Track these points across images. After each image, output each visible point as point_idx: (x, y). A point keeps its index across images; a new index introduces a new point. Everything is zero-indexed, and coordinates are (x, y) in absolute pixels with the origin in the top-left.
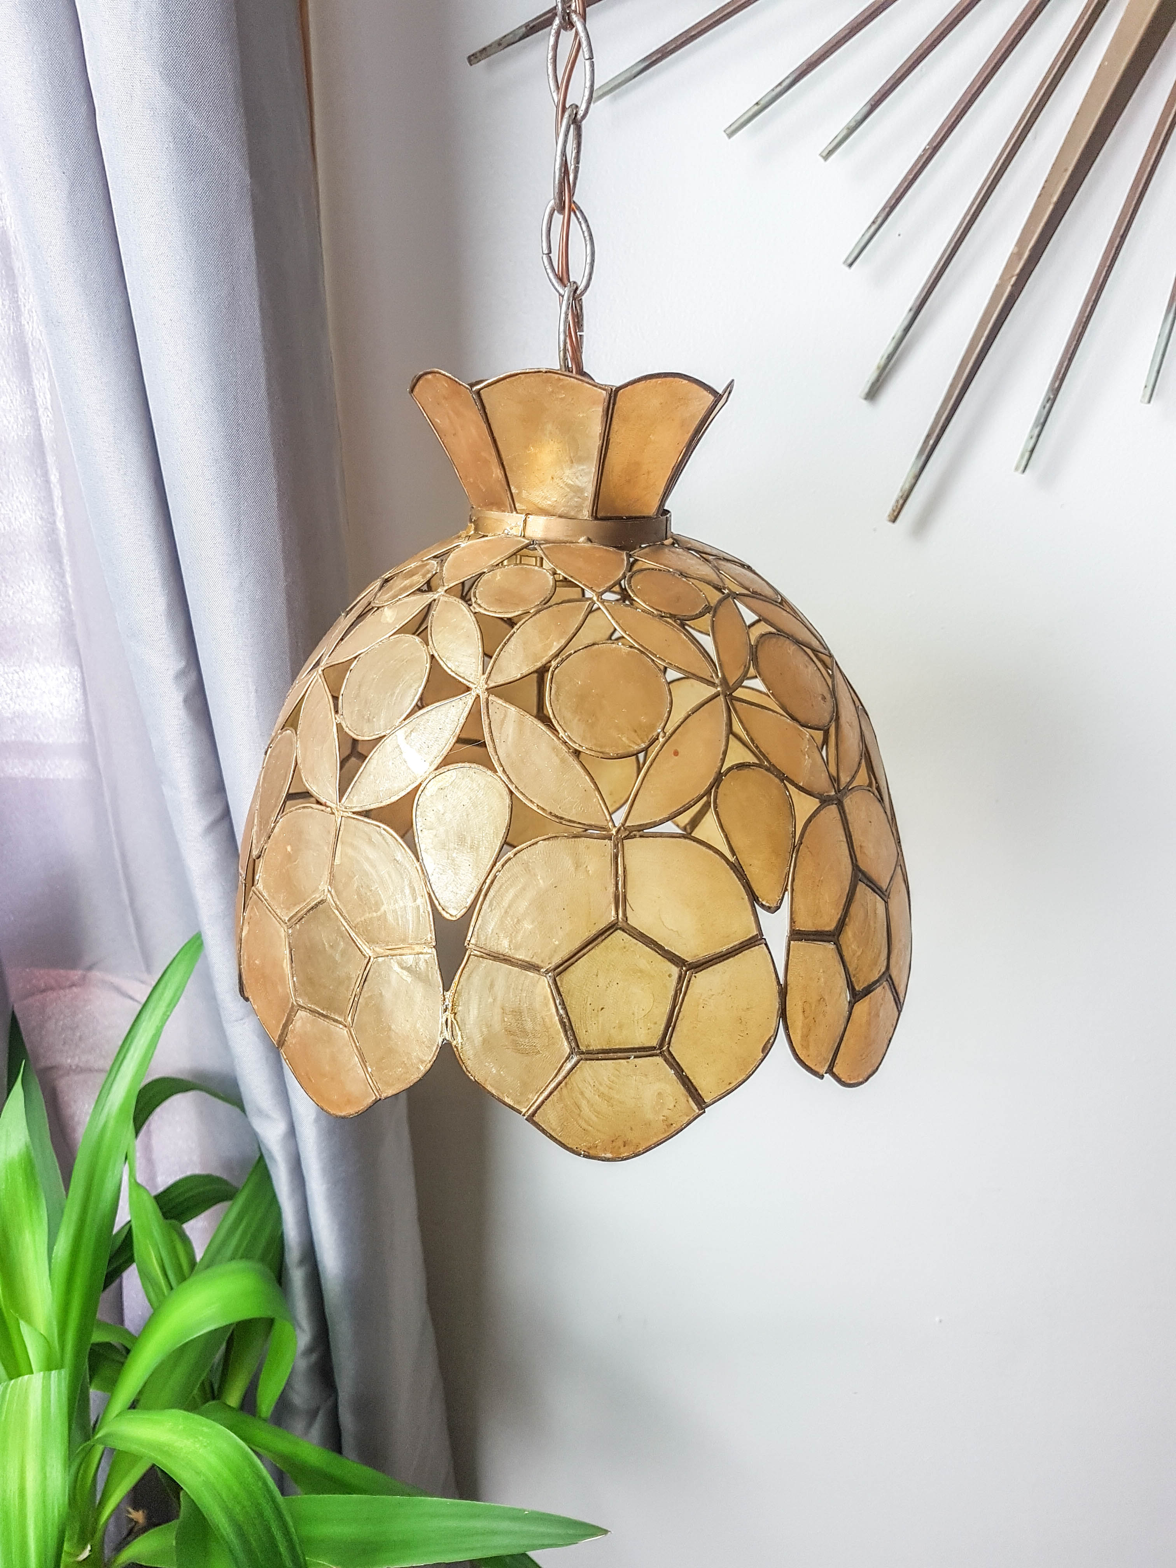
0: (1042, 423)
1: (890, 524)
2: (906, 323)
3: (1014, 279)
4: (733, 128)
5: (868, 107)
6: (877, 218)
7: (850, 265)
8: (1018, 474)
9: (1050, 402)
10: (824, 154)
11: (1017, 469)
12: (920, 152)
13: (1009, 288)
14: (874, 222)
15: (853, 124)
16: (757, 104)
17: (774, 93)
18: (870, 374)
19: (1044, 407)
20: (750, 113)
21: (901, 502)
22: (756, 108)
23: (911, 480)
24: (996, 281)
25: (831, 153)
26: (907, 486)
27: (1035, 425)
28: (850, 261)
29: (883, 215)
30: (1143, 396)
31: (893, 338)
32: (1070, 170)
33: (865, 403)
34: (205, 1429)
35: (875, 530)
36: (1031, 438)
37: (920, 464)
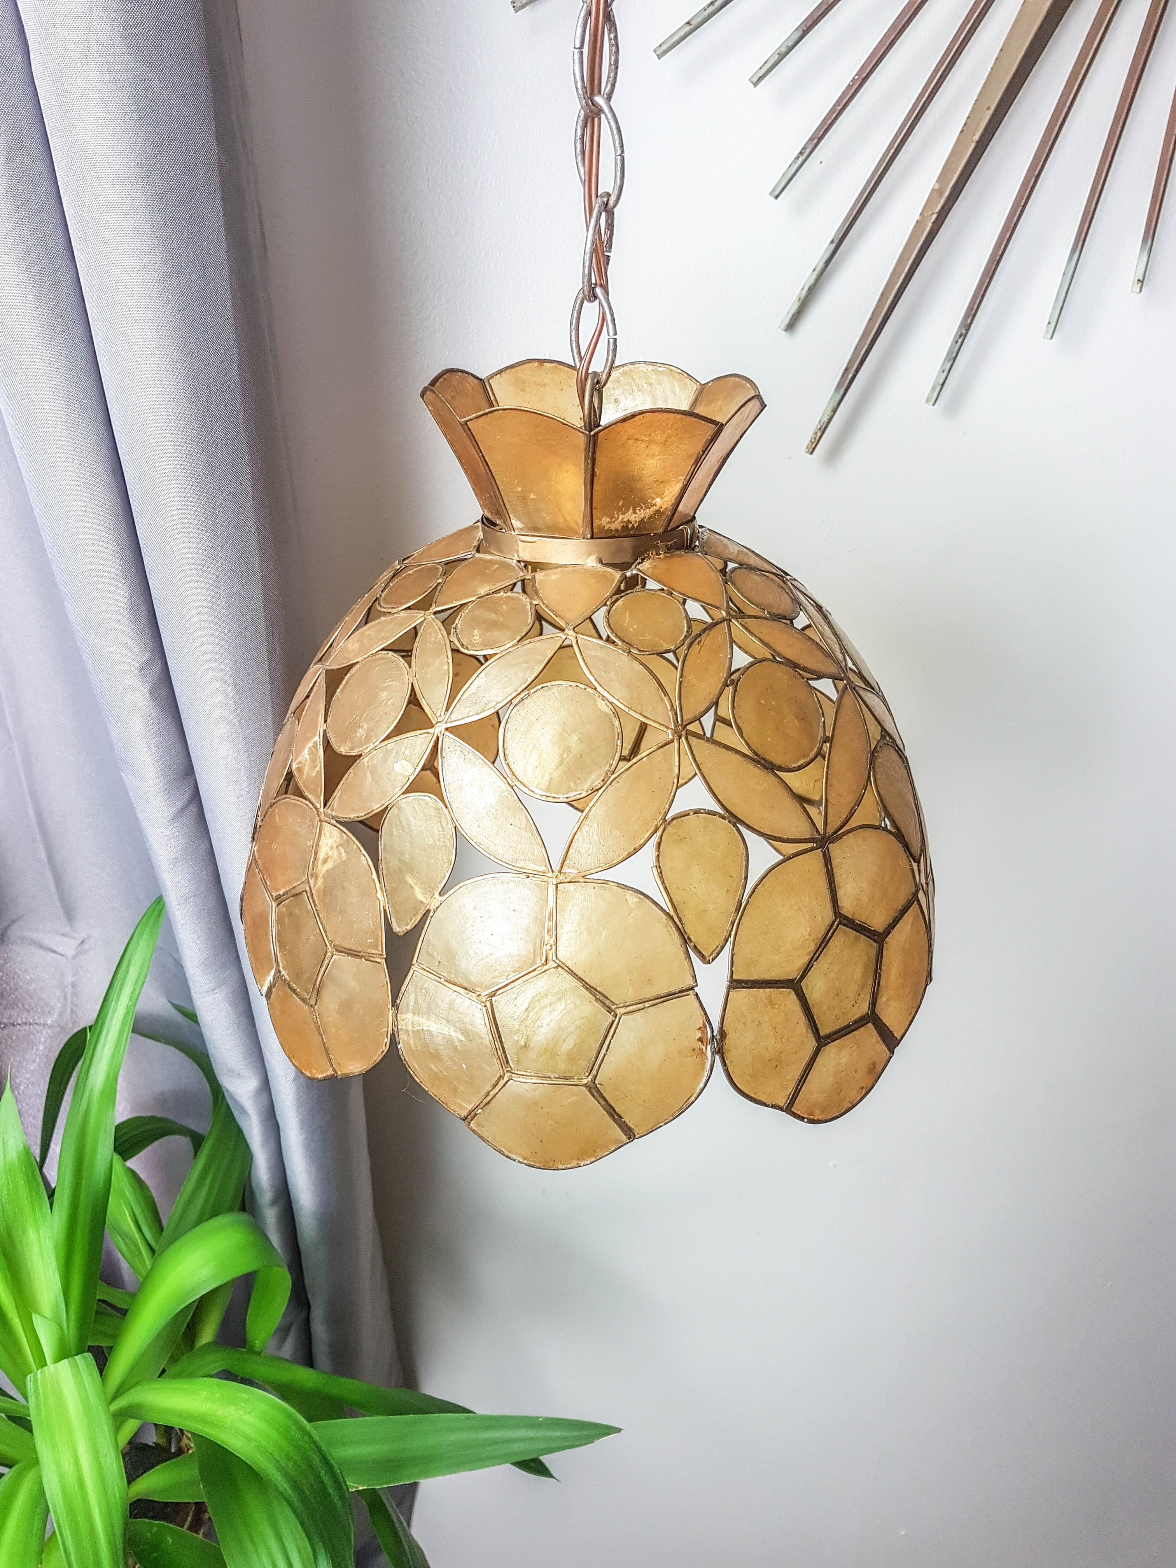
0: (953, 357)
1: (808, 455)
2: (828, 255)
3: (935, 216)
4: (664, 48)
5: (800, 33)
6: (804, 148)
7: (777, 197)
8: (929, 406)
9: (962, 337)
10: (755, 80)
11: (927, 401)
12: (848, 81)
13: (930, 225)
14: (801, 153)
15: (783, 50)
16: (688, 23)
17: (706, 13)
18: (791, 306)
19: (957, 342)
20: (682, 33)
21: (819, 434)
22: (688, 28)
23: (829, 413)
24: (917, 217)
25: (761, 79)
26: (826, 419)
27: (947, 359)
28: (777, 192)
29: (811, 146)
30: (1047, 332)
31: (814, 270)
32: (993, 108)
33: (783, 333)
34: (244, 1395)
35: (790, 458)
36: (943, 371)
37: (838, 397)
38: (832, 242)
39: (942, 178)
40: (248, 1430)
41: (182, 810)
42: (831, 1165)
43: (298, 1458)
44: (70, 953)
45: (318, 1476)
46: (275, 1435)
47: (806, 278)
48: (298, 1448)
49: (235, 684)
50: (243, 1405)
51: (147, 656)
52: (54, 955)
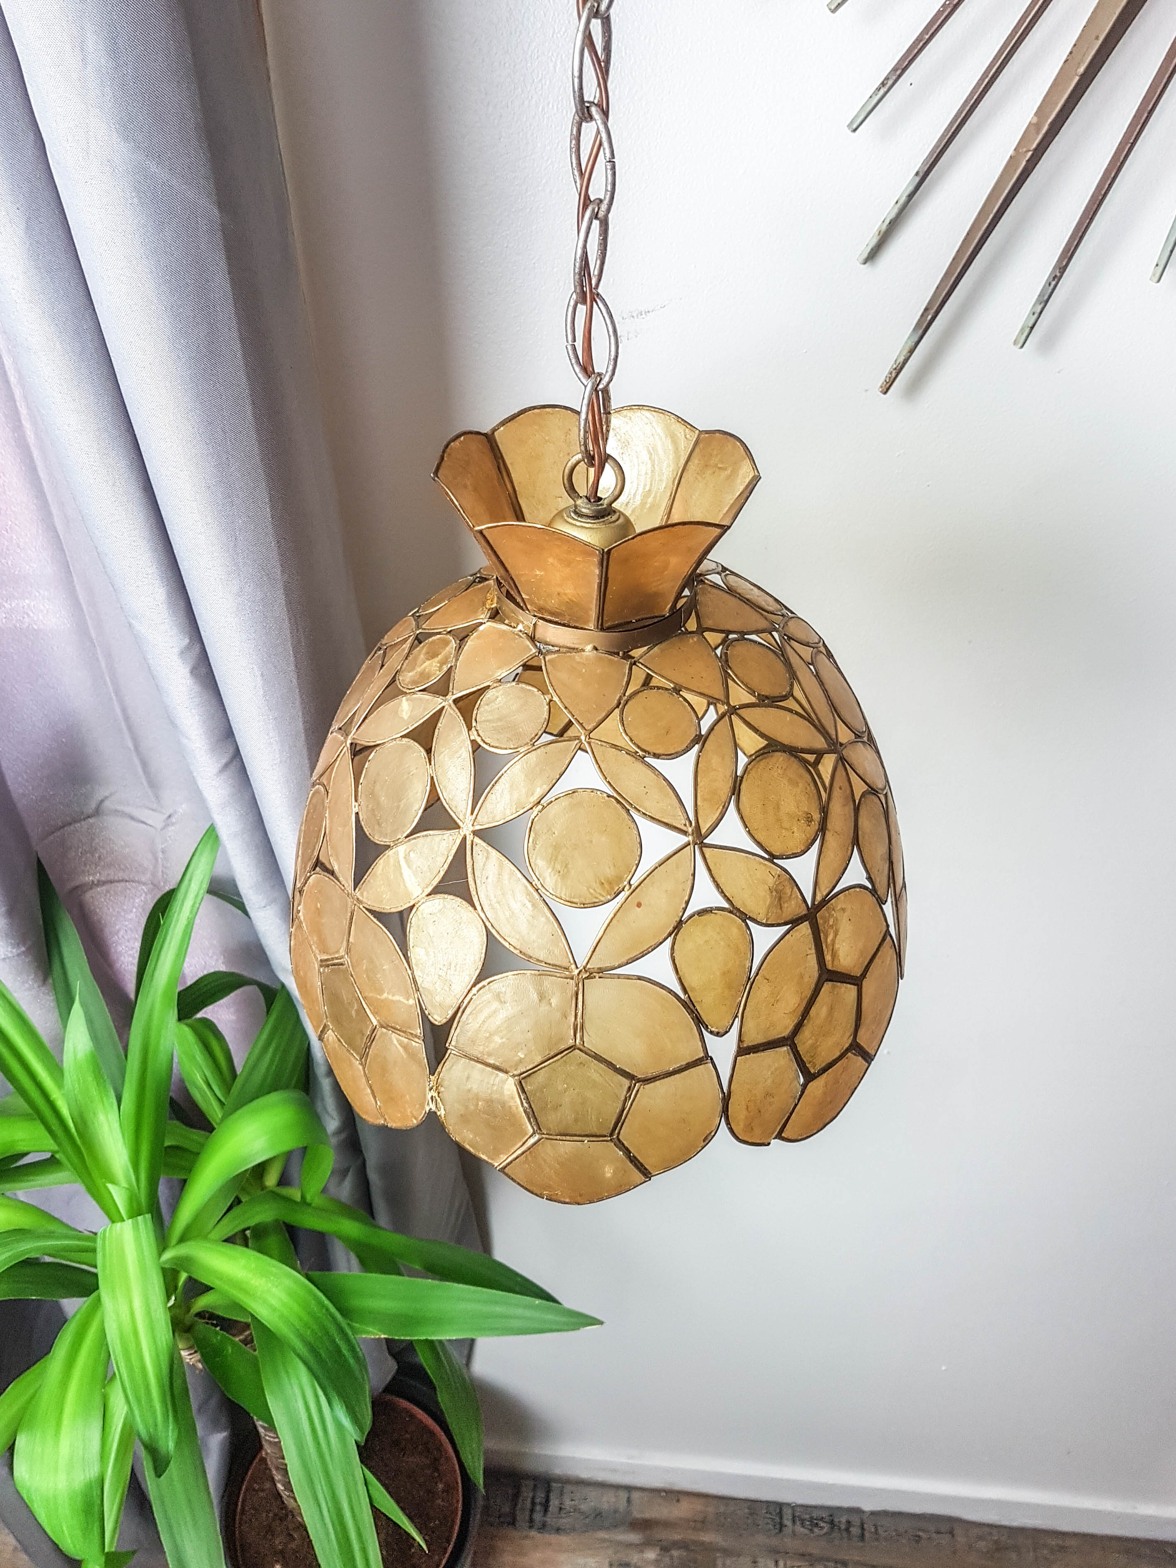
3: (1030, 153)
7: (855, 129)
13: (1024, 163)
24: (1011, 152)
28: (854, 124)
31: (896, 203)
33: (862, 265)
38: (914, 174)
39: (1040, 111)
41: (226, 766)
44: (159, 825)
47: (887, 211)
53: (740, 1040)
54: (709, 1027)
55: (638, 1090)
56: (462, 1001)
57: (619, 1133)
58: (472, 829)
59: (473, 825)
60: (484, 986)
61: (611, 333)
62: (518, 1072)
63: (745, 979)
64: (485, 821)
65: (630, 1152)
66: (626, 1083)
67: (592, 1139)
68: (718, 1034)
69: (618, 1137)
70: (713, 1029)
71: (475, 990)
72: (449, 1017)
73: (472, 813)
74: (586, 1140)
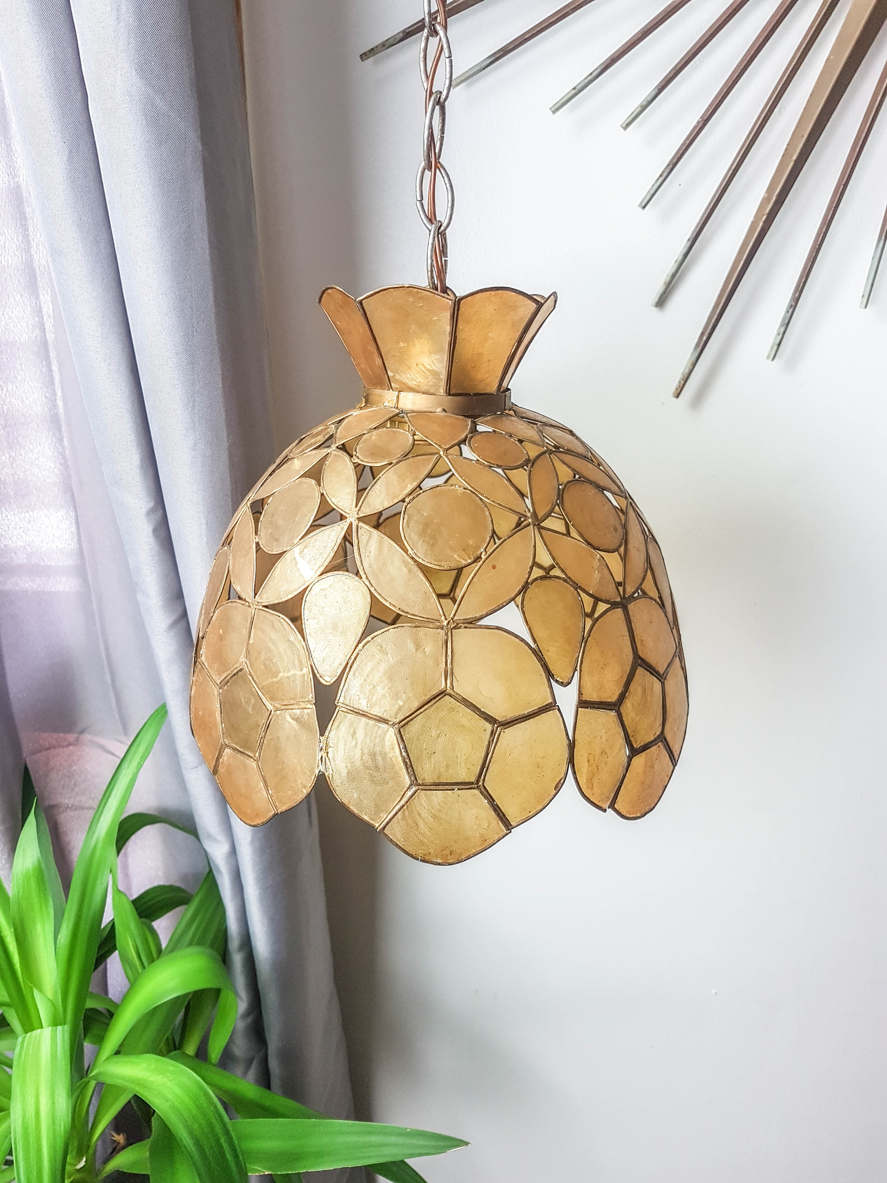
0: (787, 324)
1: (675, 399)
2: (685, 250)
3: (765, 216)
4: (556, 106)
5: (656, 91)
6: (663, 172)
7: (644, 207)
8: (769, 362)
9: (792, 308)
10: (624, 126)
11: (768, 358)
12: (695, 123)
13: (761, 224)
14: (661, 176)
15: (645, 103)
16: (574, 88)
17: (586, 81)
18: (659, 288)
19: (788, 312)
20: (569, 95)
21: (682, 382)
22: (574, 92)
23: (690, 366)
24: (752, 219)
25: (629, 124)
26: (687, 371)
27: (782, 325)
28: (643, 204)
29: (668, 170)
30: (862, 303)
31: (676, 261)
32: (806, 136)
33: (655, 309)
34: (171, 1068)
35: (663, 404)
36: (779, 334)
37: (696, 354)
38: (689, 240)
39: (770, 190)
40: (170, 1096)
42: (714, 992)
43: (203, 1122)
45: (218, 1141)
46: (187, 1100)
47: (670, 267)
48: (204, 1114)
49: (207, 524)
50: (168, 1075)
51: (152, 504)
52: (113, 757)
53: (580, 693)
54: (555, 676)
55: (500, 734)
56: (350, 658)
57: (484, 780)
58: (357, 516)
59: (358, 514)
60: (369, 642)
61: (449, 189)
62: (398, 720)
63: (581, 638)
64: (367, 510)
65: (494, 801)
66: (489, 727)
67: (461, 787)
68: (561, 684)
69: (483, 783)
70: (558, 679)
71: (361, 645)
72: (338, 674)
73: (356, 507)
74: (456, 788)
